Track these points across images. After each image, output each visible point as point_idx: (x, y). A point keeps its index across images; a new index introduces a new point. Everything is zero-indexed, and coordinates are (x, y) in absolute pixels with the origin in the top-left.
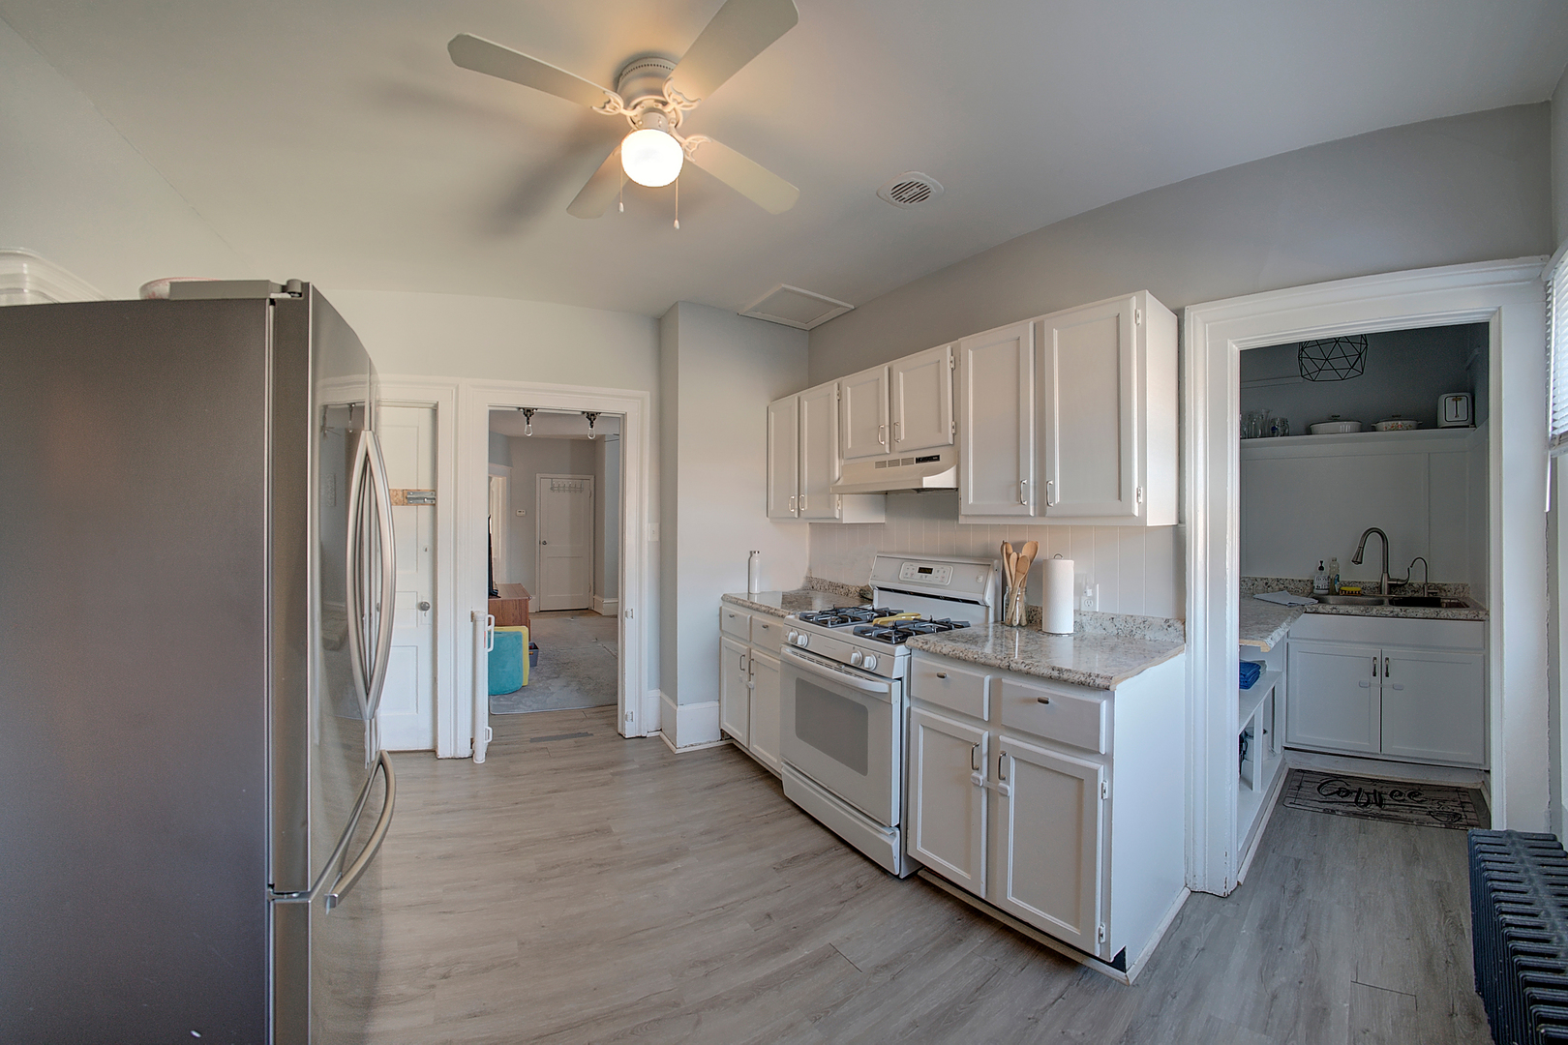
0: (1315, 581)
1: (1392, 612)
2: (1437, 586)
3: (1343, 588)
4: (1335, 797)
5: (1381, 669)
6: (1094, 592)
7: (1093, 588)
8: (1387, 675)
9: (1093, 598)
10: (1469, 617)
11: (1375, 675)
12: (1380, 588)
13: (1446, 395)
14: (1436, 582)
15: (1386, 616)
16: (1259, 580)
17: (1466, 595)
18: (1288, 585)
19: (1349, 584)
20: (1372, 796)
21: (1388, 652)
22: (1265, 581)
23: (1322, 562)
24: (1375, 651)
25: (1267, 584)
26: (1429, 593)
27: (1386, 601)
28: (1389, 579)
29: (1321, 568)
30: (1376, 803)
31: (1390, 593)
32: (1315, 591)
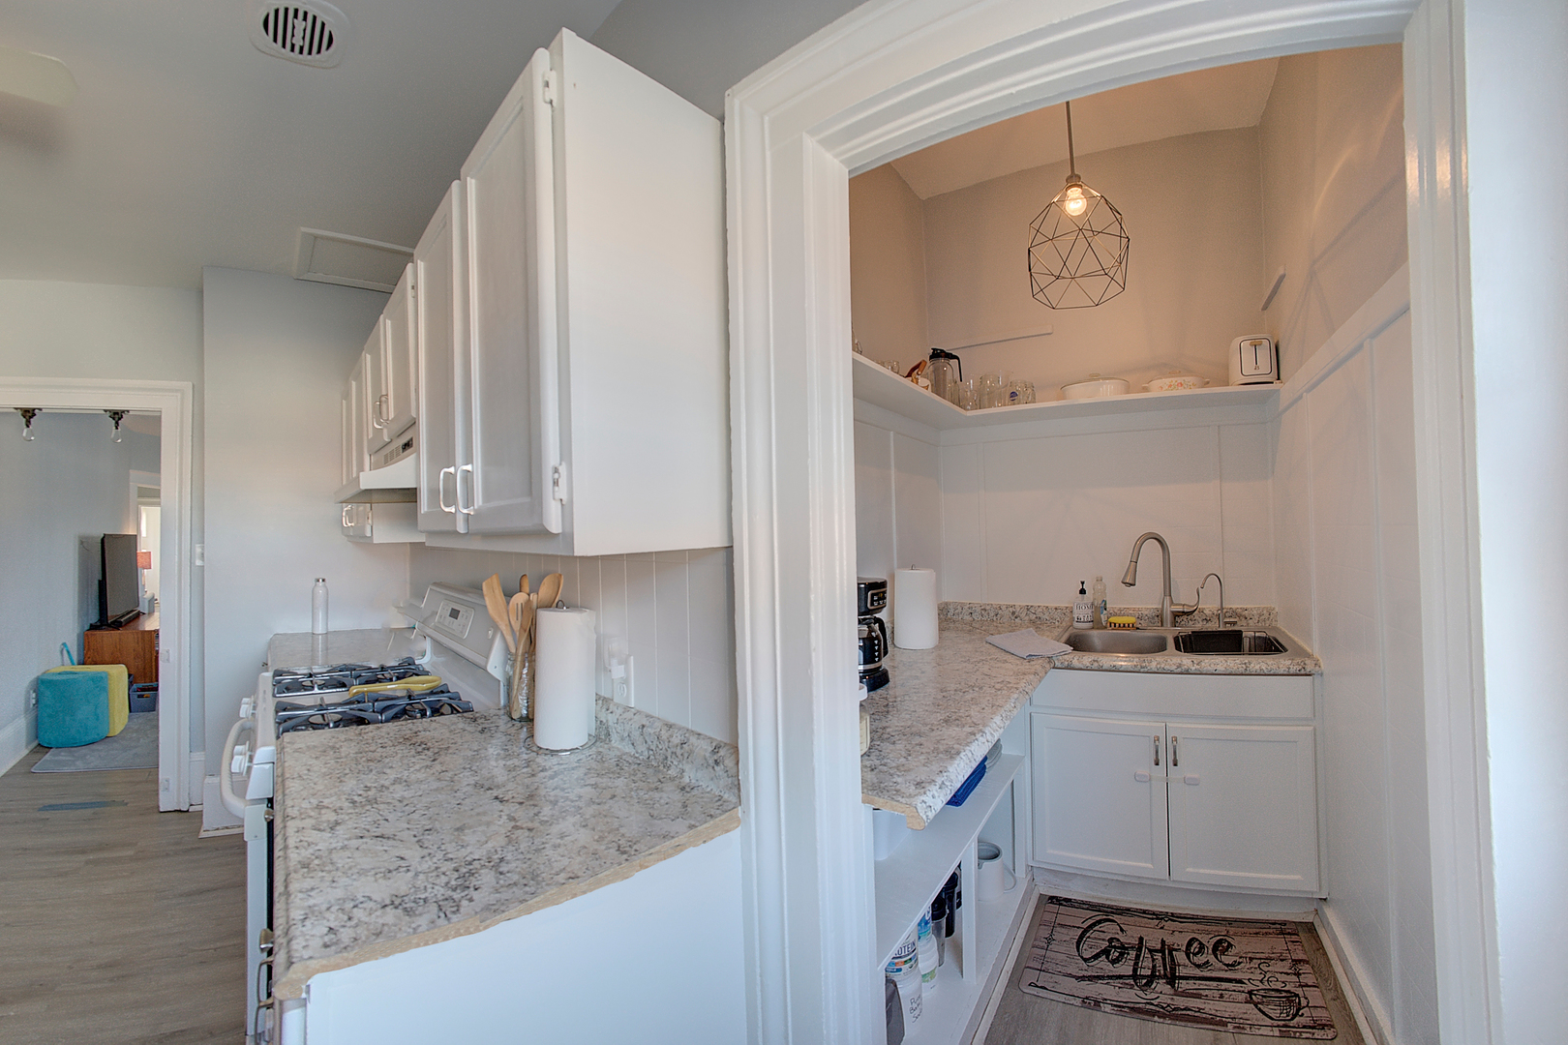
0: (1075, 610)
1: (1180, 666)
2: (1235, 613)
3: (1111, 620)
4: (1103, 966)
5: (1166, 755)
6: (627, 670)
7: (625, 662)
8: (1175, 765)
9: (625, 681)
10: (1292, 671)
11: (1157, 764)
12: (1160, 617)
13: (1241, 339)
14: (1234, 607)
15: (1172, 673)
16: (1004, 608)
17: (1274, 624)
18: (1041, 615)
19: (1120, 613)
20: (1158, 956)
21: (1176, 727)
22: (1011, 610)
23: (1083, 583)
24: (1155, 727)
25: (1013, 613)
26: (1226, 623)
27: (1171, 643)
28: (1172, 603)
29: (1083, 592)
30: (1165, 976)
31: (1174, 624)
32: (1076, 624)
